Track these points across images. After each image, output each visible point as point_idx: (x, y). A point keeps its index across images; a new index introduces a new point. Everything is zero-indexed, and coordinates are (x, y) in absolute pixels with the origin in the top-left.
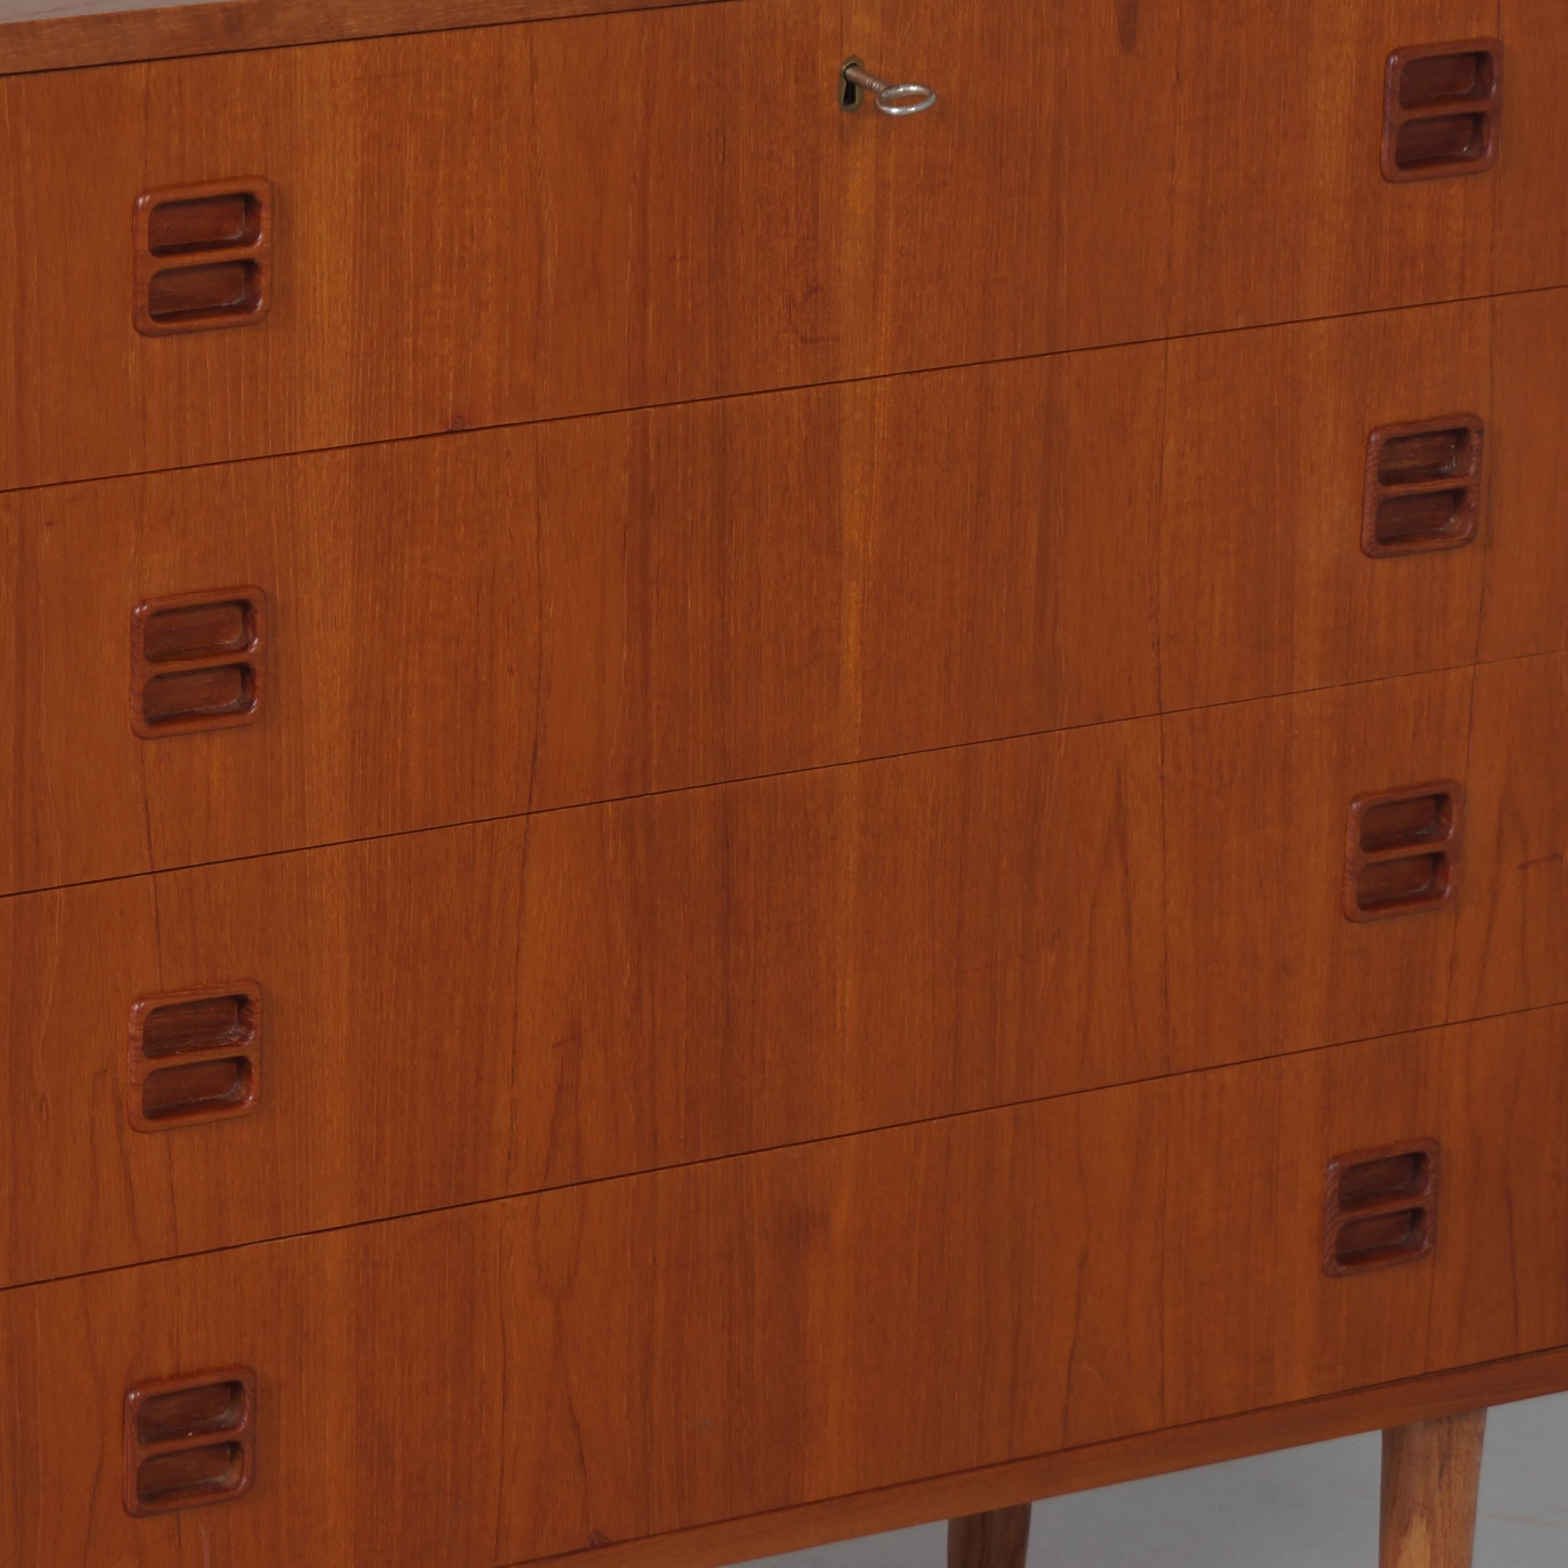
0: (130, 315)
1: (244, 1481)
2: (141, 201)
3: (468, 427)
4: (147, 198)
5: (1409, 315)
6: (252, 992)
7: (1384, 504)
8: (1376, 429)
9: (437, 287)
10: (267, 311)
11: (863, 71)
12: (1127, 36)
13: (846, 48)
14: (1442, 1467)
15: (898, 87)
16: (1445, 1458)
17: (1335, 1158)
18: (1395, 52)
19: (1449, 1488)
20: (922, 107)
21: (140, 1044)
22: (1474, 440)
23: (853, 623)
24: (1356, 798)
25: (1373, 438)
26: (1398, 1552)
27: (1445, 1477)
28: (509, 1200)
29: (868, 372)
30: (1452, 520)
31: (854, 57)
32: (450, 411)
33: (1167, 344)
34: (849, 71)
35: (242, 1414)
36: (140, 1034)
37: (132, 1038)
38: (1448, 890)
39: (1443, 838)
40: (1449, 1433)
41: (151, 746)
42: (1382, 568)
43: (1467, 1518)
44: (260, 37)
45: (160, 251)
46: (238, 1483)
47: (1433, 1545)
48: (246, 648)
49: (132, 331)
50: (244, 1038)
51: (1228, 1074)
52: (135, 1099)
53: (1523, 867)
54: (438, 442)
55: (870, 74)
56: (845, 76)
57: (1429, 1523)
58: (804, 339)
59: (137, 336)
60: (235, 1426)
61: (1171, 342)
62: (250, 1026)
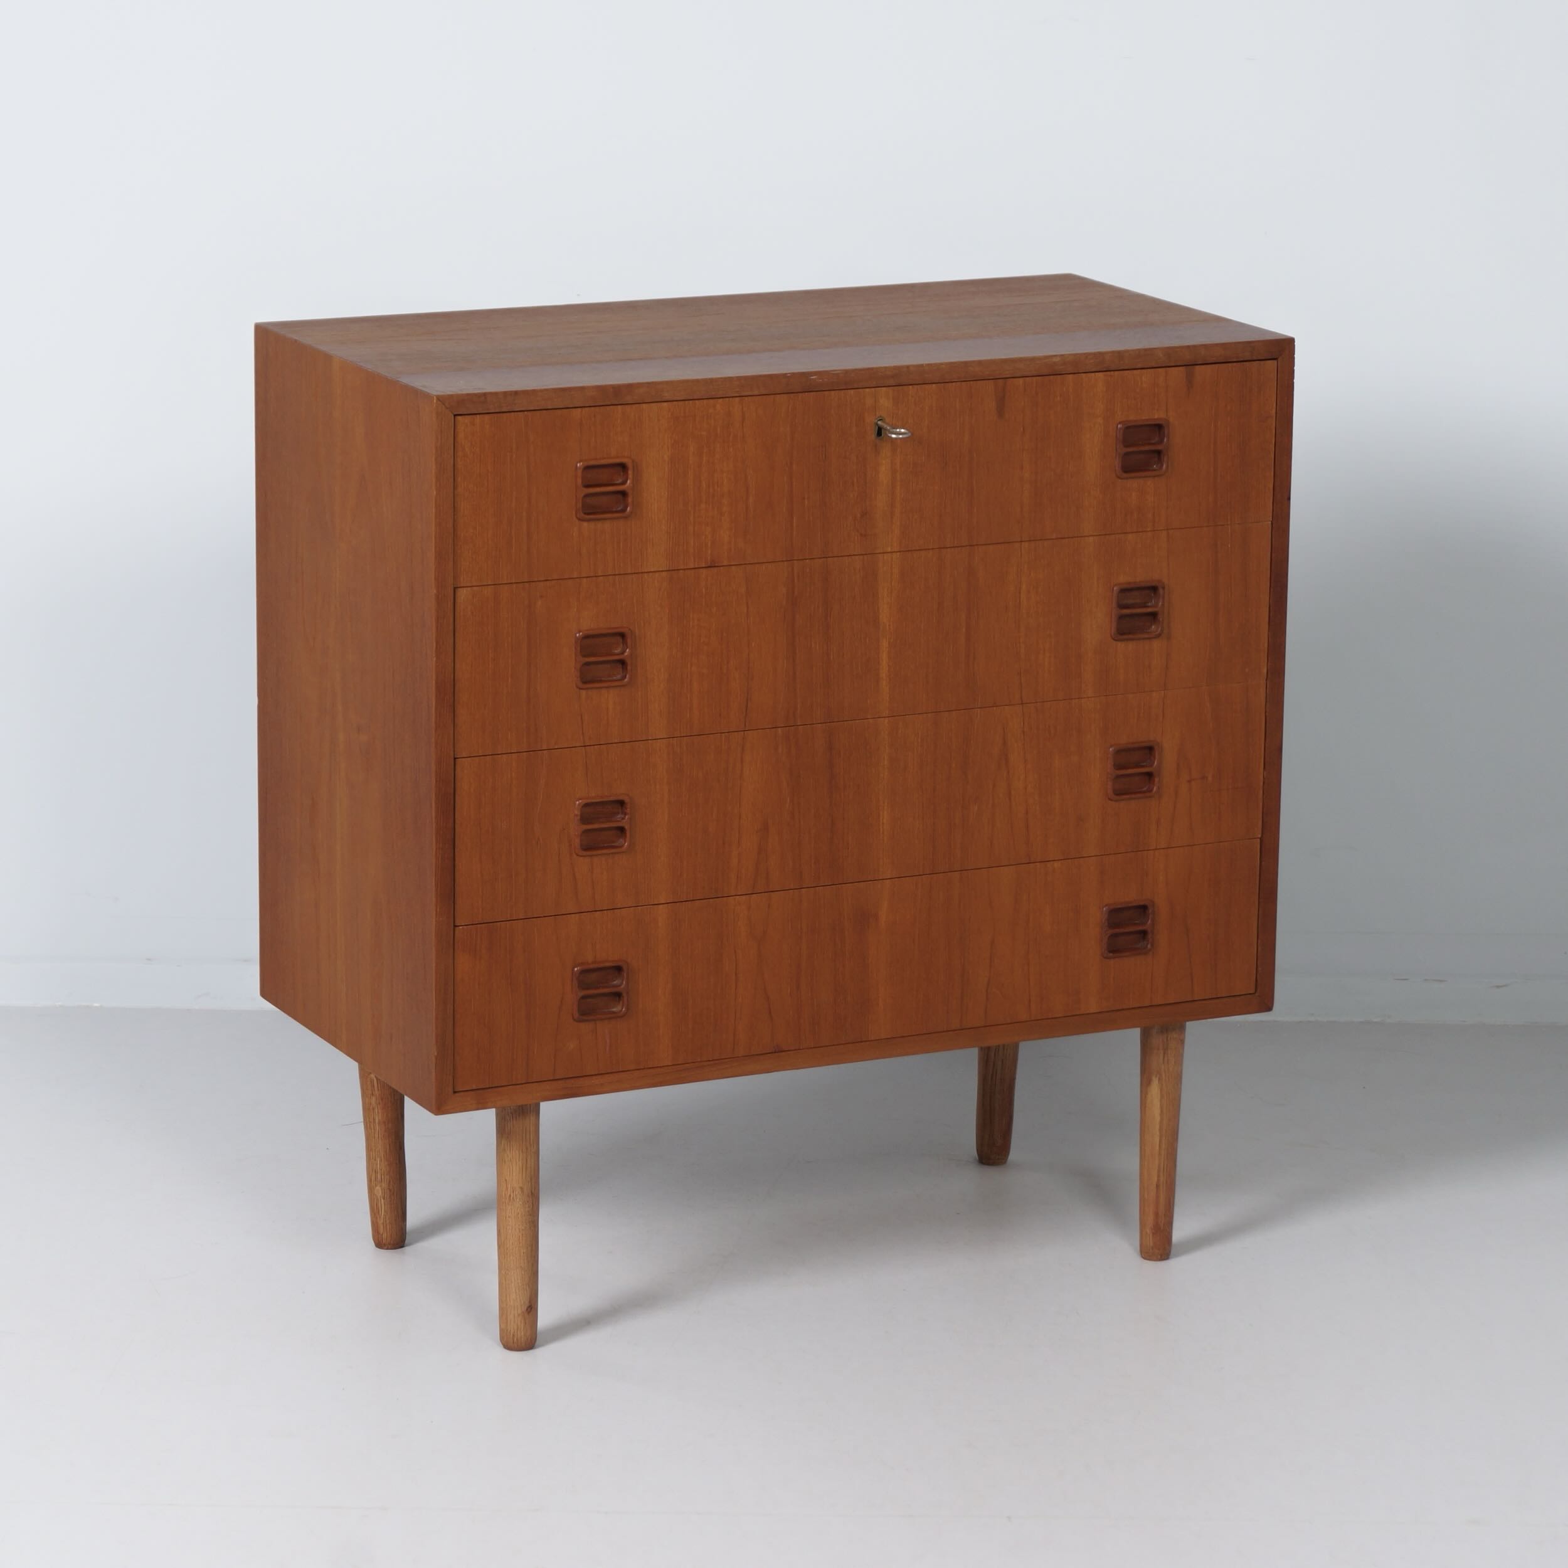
0: (574, 513)
1: (624, 1009)
2: (578, 465)
3: (716, 565)
4: (581, 464)
5: (1130, 536)
6: (627, 800)
7: (1121, 617)
8: (1116, 585)
9: (703, 506)
10: (631, 512)
11: (884, 422)
12: (1000, 412)
13: (877, 413)
14: (1164, 1053)
15: (897, 429)
16: (1165, 1050)
17: (1106, 905)
18: (1120, 423)
19: (1168, 1063)
20: (905, 436)
21: (579, 817)
22: (1161, 591)
23: (884, 657)
24: (1111, 746)
25: (1115, 589)
26: (1147, 1093)
27: (1166, 1058)
28: (738, 897)
29: (889, 550)
30: (1153, 627)
31: (881, 417)
32: (709, 558)
33: (1021, 545)
34: (879, 423)
35: (623, 980)
36: (579, 813)
37: (577, 815)
38: (1155, 789)
39: (1152, 766)
40: (1167, 1037)
41: (584, 693)
42: (1121, 645)
43: (1178, 1078)
44: (629, 399)
45: (587, 486)
46: (621, 1011)
47: (1161, 1090)
48: (623, 653)
49: (575, 518)
50: (623, 819)
51: (1057, 865)
52: (577, 842)
53: (1189, 781)
54: (704, 571)
55: (888, 424)
56: (877, 424)
57: (1159, 1079)
58: (861, 535)
59: (577, 521)
60: (620, 986)
61: (1023, 543)
62: (625, 814)
